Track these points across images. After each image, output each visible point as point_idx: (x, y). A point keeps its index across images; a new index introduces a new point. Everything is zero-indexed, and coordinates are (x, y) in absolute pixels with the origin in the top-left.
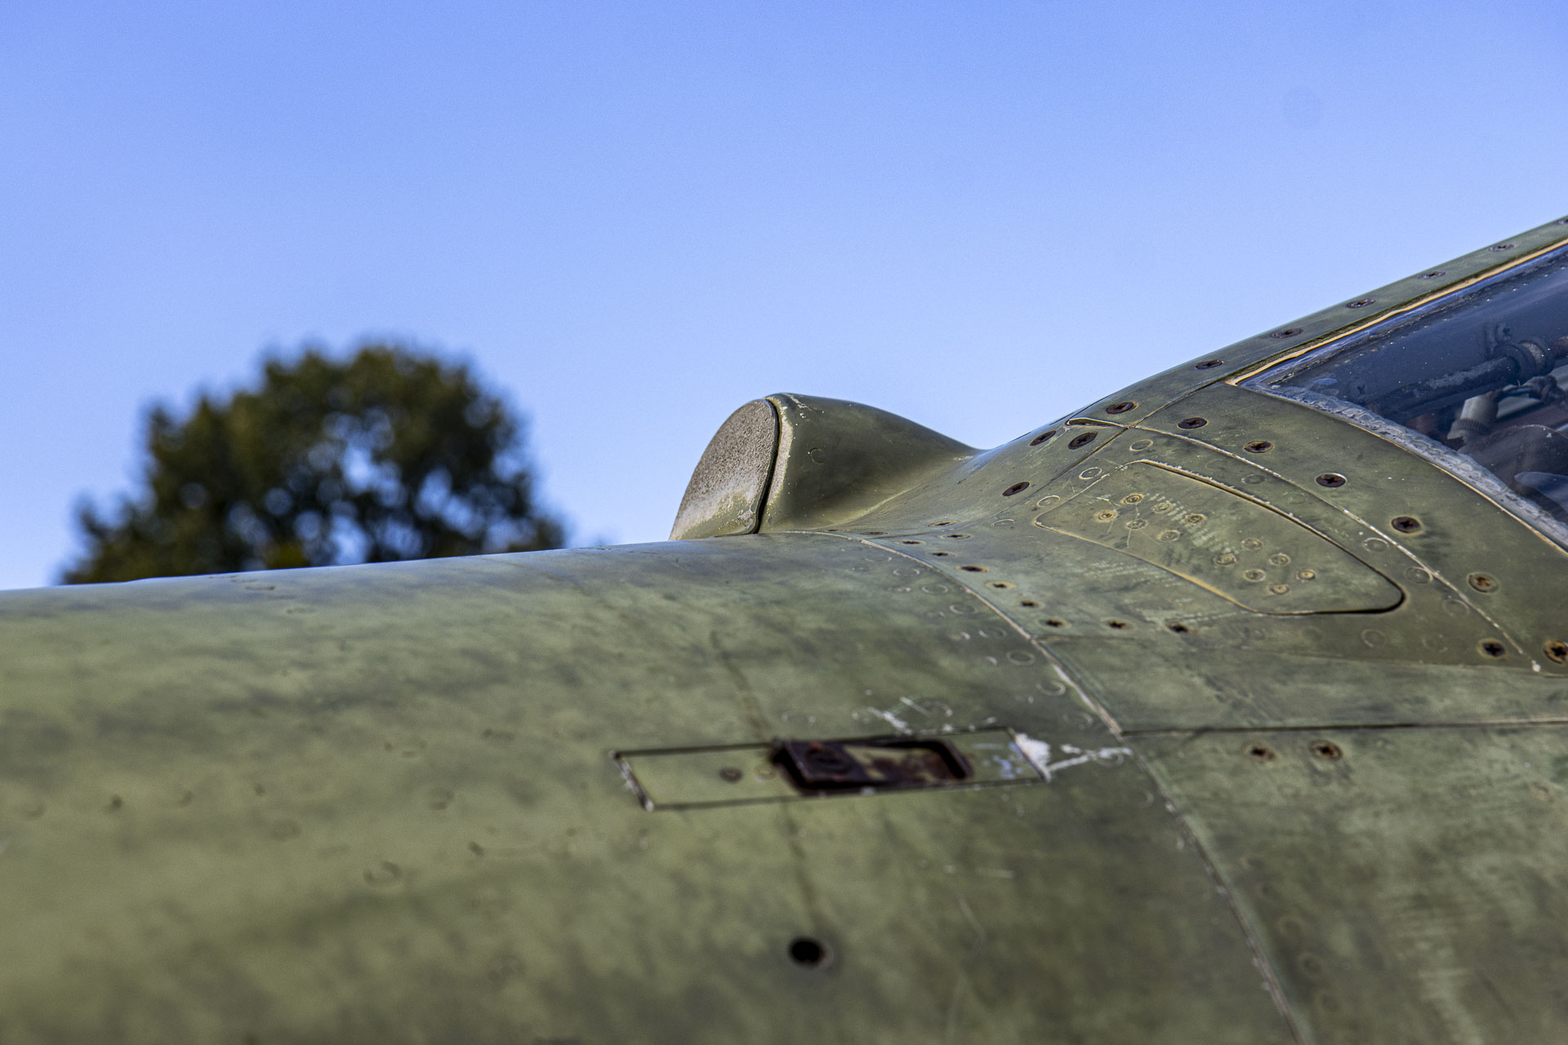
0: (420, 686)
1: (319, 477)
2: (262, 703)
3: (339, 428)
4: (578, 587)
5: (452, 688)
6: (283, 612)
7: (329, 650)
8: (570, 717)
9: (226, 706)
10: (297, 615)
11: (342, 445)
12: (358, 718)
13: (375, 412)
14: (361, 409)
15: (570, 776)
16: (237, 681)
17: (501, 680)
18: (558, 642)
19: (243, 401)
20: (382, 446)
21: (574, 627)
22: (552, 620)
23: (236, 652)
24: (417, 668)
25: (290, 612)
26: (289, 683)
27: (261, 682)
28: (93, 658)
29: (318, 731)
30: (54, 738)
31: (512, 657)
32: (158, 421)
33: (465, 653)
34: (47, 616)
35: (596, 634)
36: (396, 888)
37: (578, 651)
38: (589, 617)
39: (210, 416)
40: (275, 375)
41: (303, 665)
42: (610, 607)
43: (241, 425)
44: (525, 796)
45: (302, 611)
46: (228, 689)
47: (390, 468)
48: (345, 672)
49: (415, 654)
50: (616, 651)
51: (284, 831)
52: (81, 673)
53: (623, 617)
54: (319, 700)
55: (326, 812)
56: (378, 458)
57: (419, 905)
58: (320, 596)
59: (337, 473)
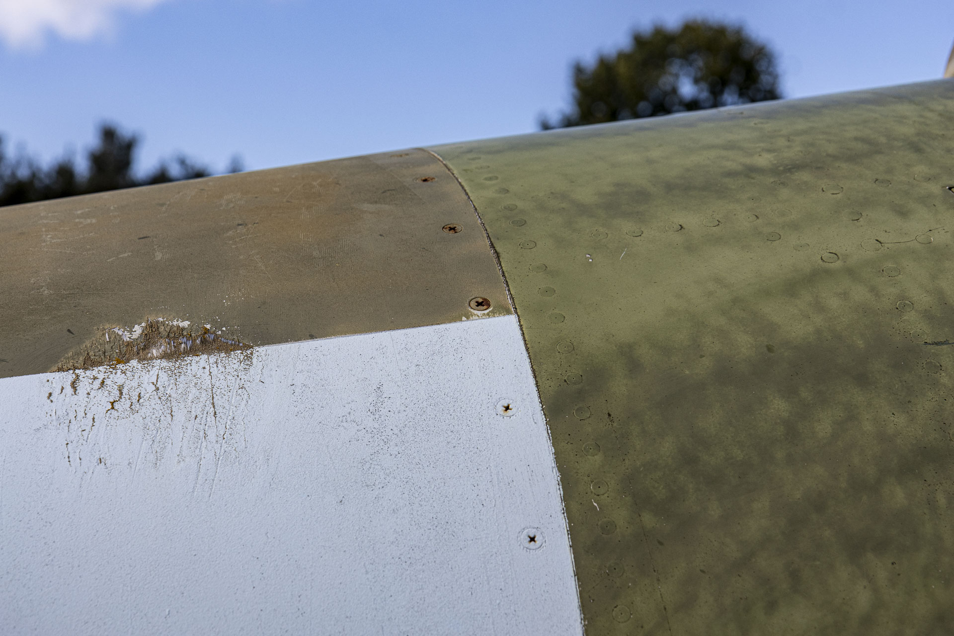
0: (835, 158)
1: (666, 94)
2: (750, 171)
3: (675, 67)
4: (911, 101)
5: (852, 158)
6: (752, 124)
7: (781, 142)
8: (921, 169)
9: (731, 174)
10: (759, 126)
11: (677, 76)
12: (804, 176)
13: (694, 56)
14: (686, 56)
15: (925, 200)
16: (735, 161)
17: (880, 152)
18: (907, 130)
19: (622, 56)
20: (699, 74)
21: (915, 122)
22: (901, 119)
23: (731, 146)
24: (832, 149)
25: (755, 124)
26: (764, 160)
27: (748, 161)
28: (655, 154)
29: (783, 184)
30: (642, 196)
31: (883, 140)
32: (578, 71)
33: (856, 139)
34: (626, 134)
35: (927, 125)
36: (838, 264)
37: (918, 134)
38: (921, 116)
39: (606, 66)
40: (639, 41)
41: (769, 151)
42: (932, 111)
43: (622, 69)
44: (903, 213)
45: (762, 123)
46: (731, 165)
47: (704, 85)
48: (793, 153)
49: (829, 141)
50: (941, 133)
51: (773, 237)
52: (650, 162)
53: (940, 115)
54: (781, 168)
55: (795, 226)
56: (696, 81)
57: (851, 272)
58: (769, 116)
59: (674, 91)
